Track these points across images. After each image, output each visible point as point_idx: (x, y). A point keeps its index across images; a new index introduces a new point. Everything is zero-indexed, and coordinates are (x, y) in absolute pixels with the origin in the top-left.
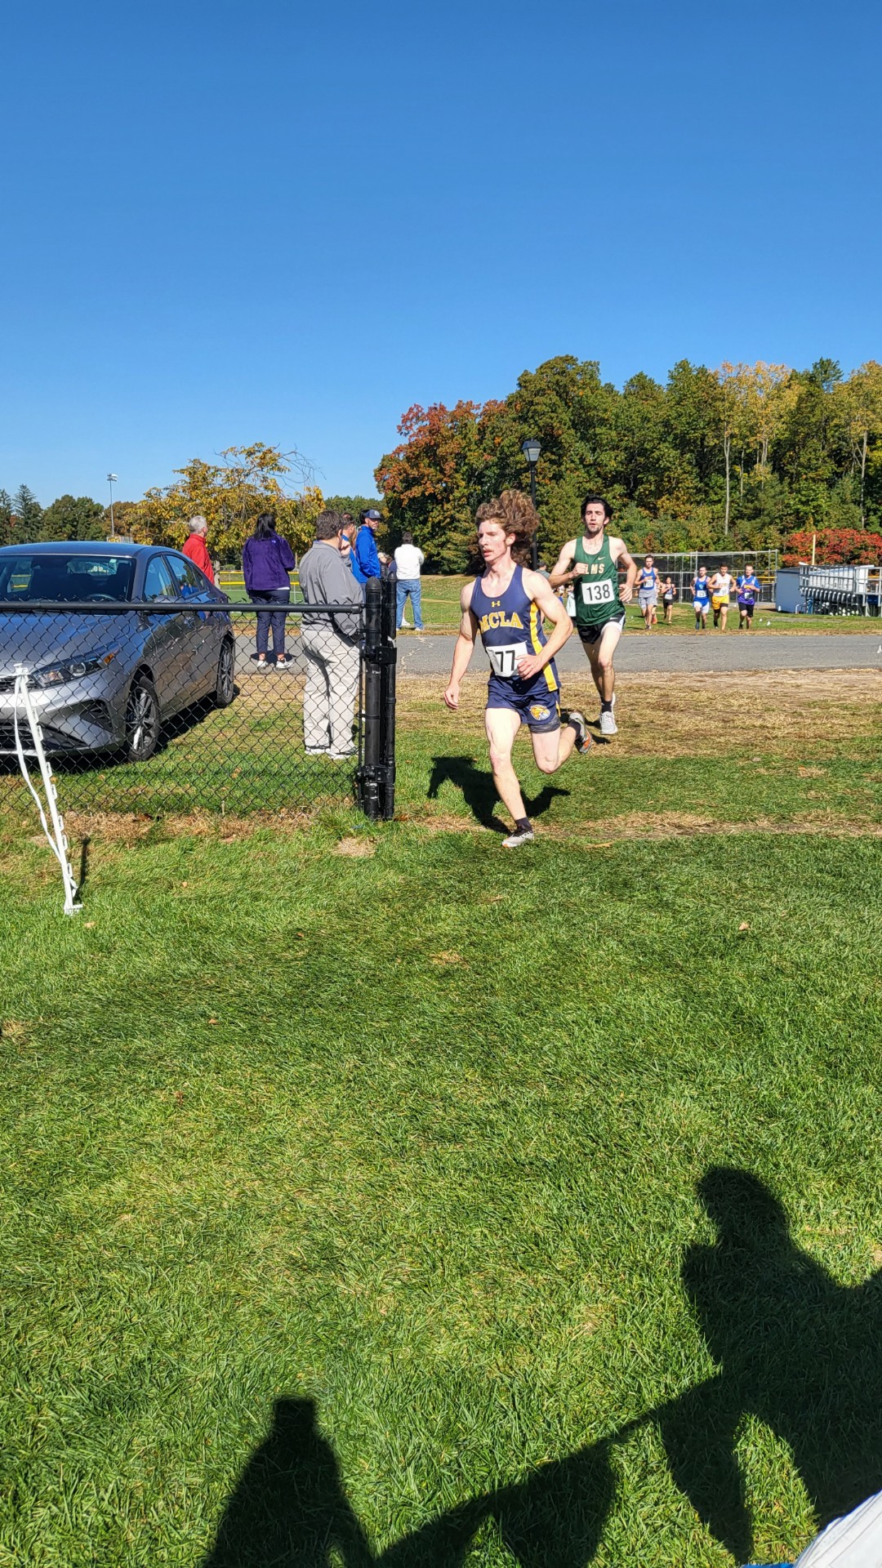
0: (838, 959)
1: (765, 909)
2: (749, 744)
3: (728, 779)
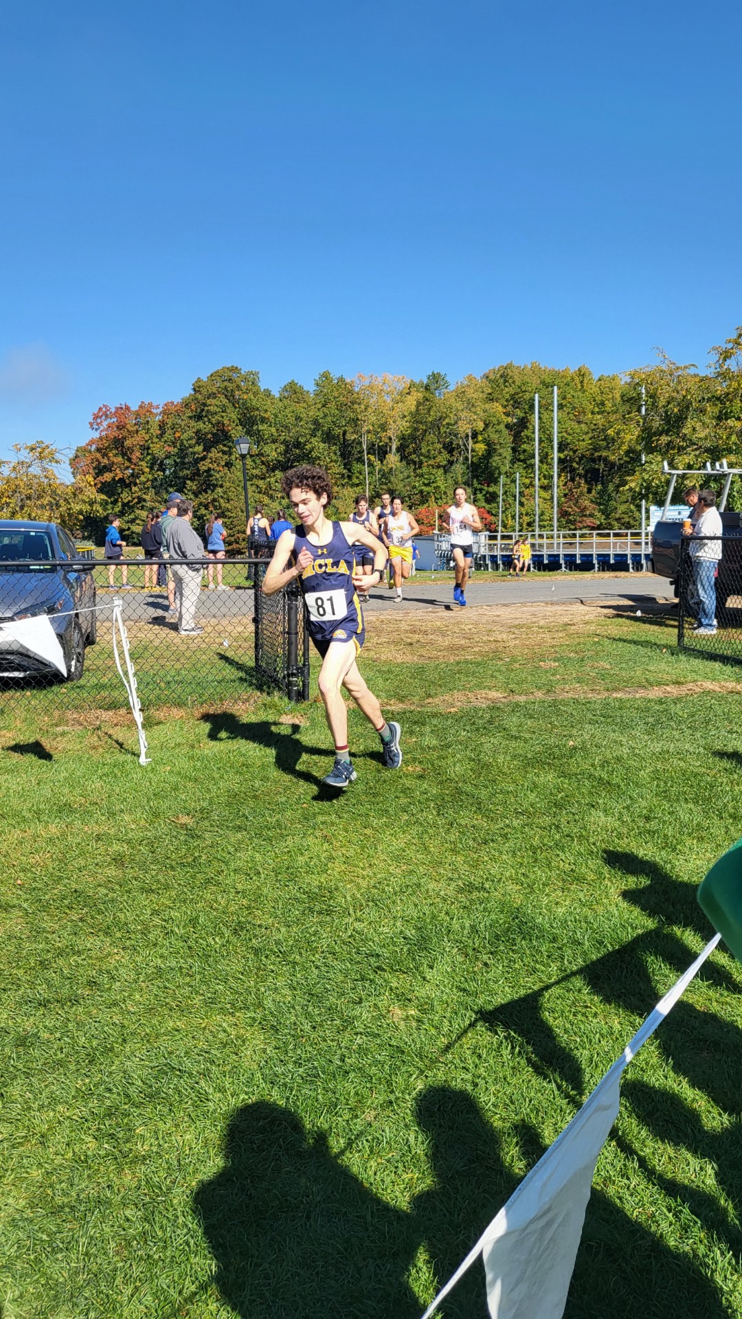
1: (576, 735)
2: (496, 651)
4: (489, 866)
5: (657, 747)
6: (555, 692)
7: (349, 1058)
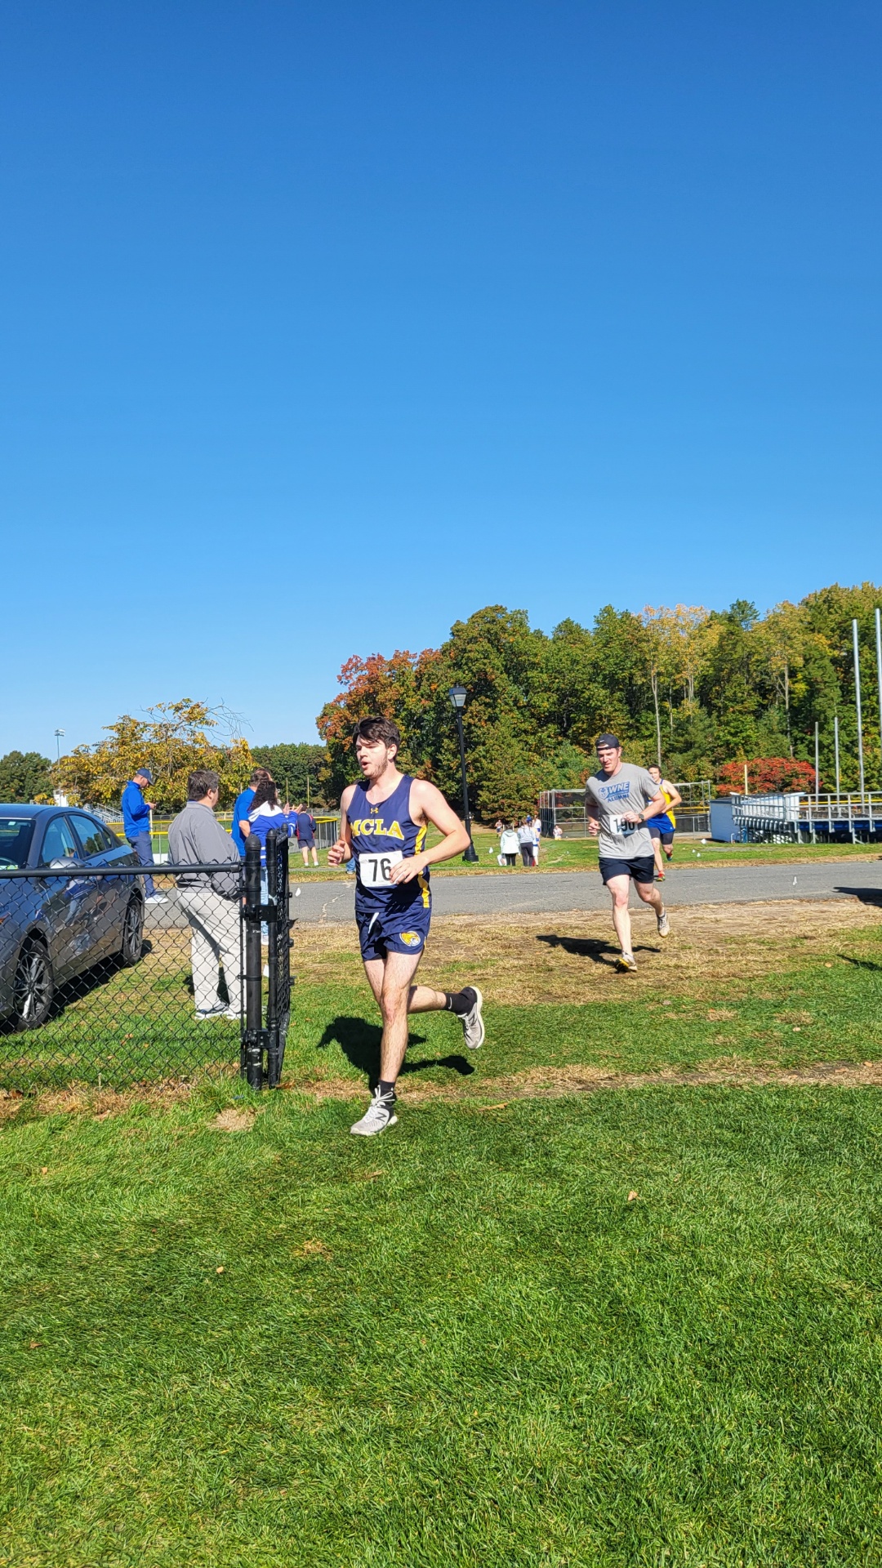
0: (728, 1230)
1: (657, 1174)
2: (661, 986)
3: (636, 1026)
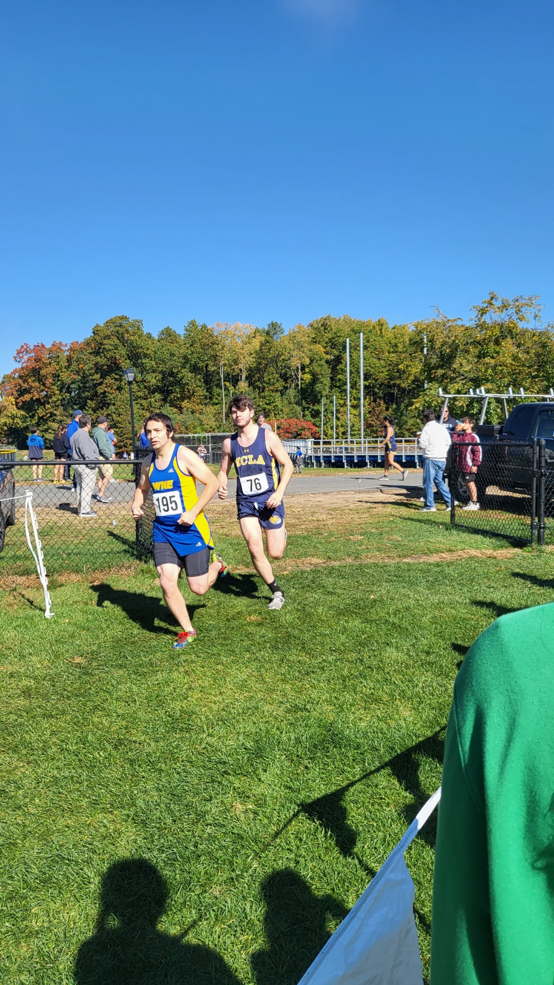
1: (376, 591)
2: (318, 528)
4: (310, 692)
5: (435, 599)
6: (361, 558)
7: (201, 844)
